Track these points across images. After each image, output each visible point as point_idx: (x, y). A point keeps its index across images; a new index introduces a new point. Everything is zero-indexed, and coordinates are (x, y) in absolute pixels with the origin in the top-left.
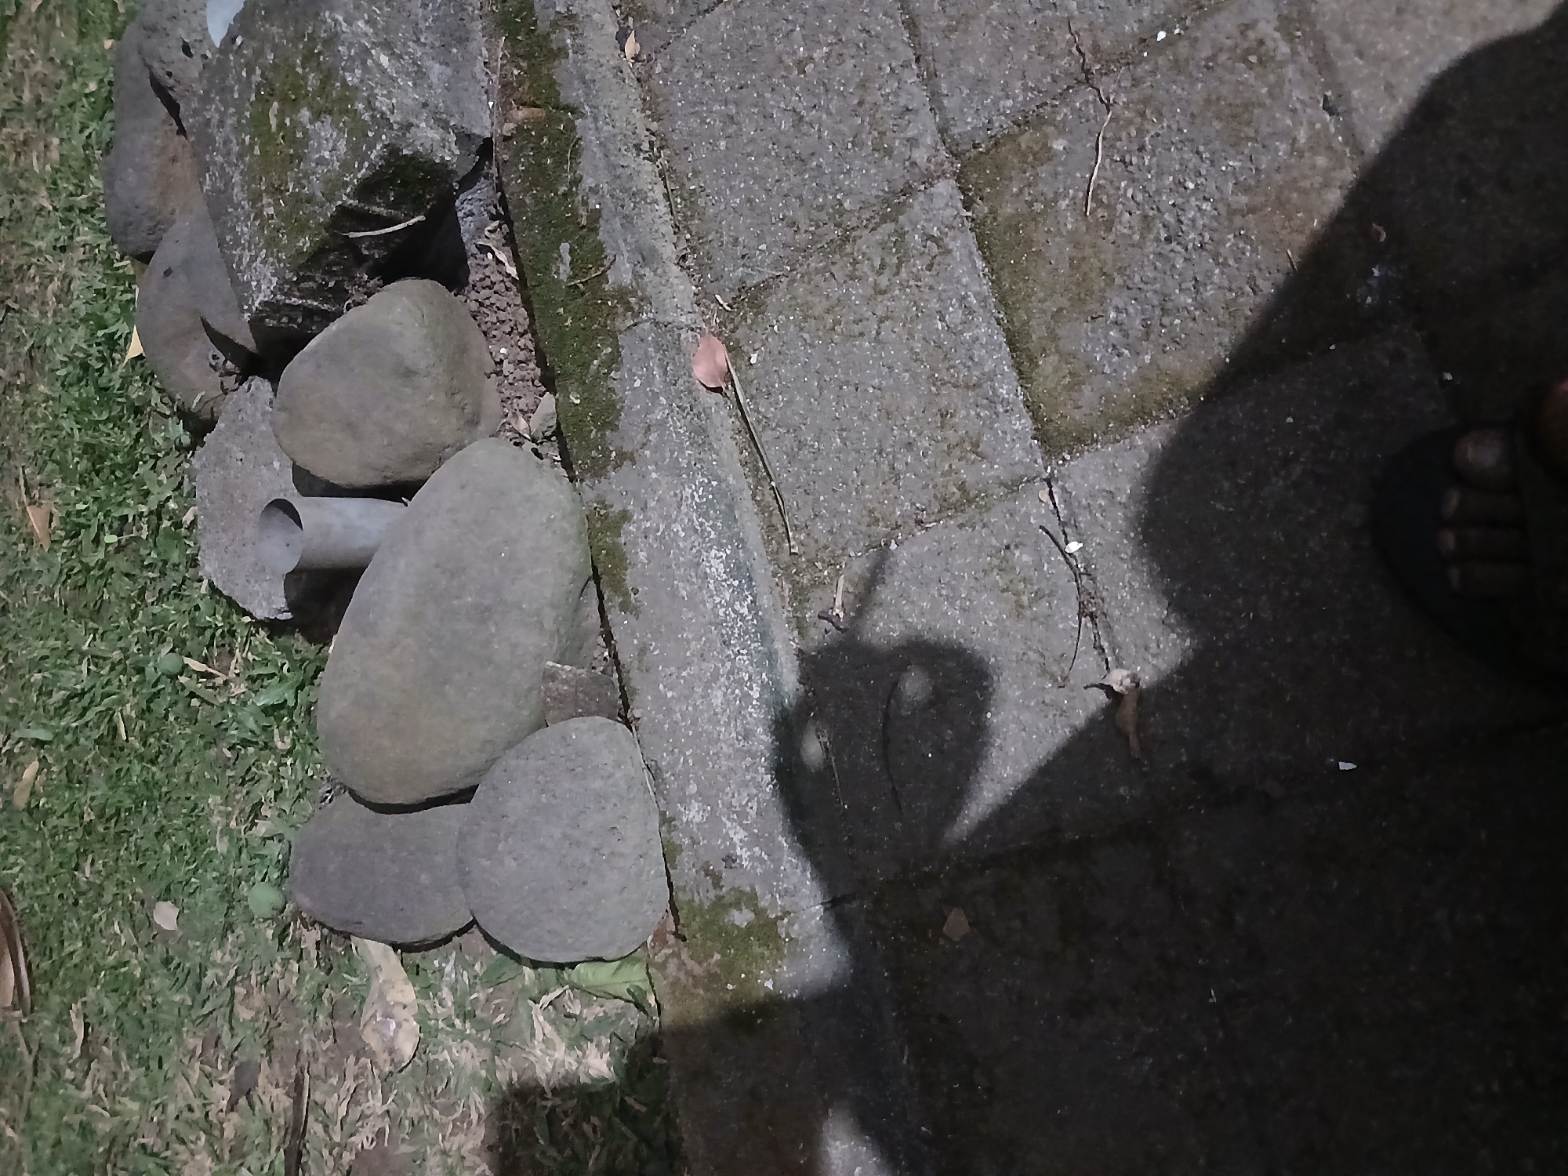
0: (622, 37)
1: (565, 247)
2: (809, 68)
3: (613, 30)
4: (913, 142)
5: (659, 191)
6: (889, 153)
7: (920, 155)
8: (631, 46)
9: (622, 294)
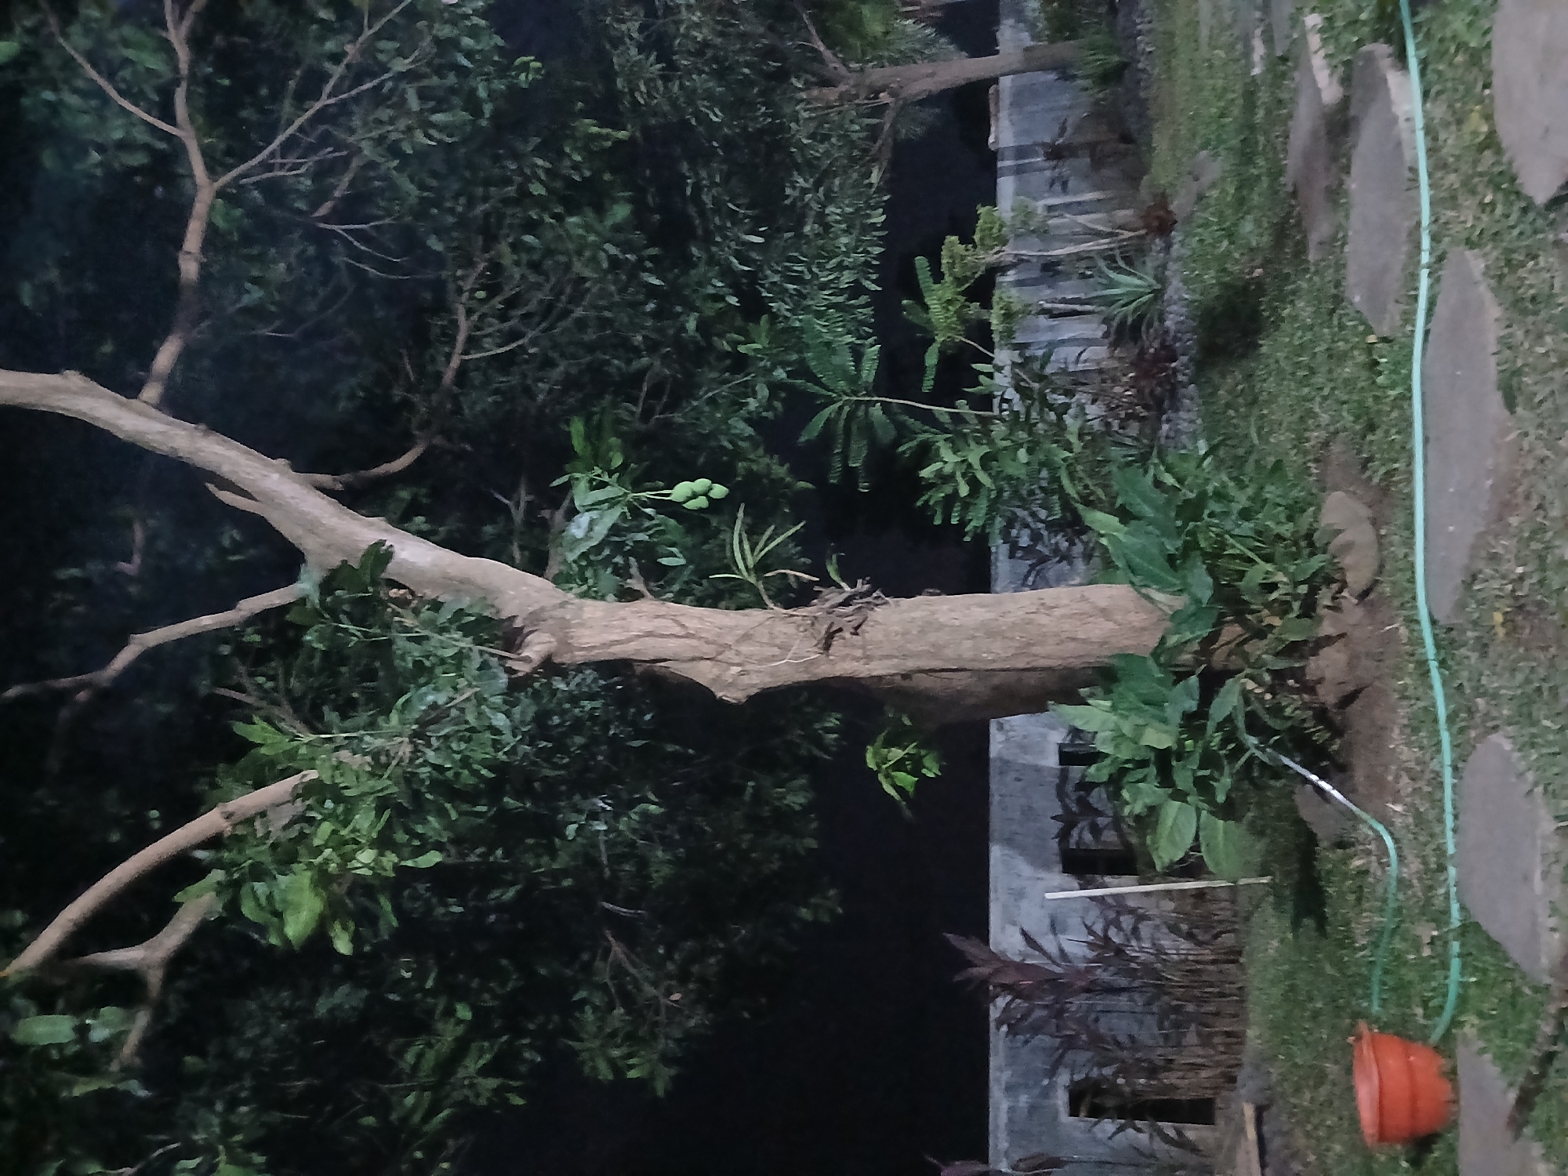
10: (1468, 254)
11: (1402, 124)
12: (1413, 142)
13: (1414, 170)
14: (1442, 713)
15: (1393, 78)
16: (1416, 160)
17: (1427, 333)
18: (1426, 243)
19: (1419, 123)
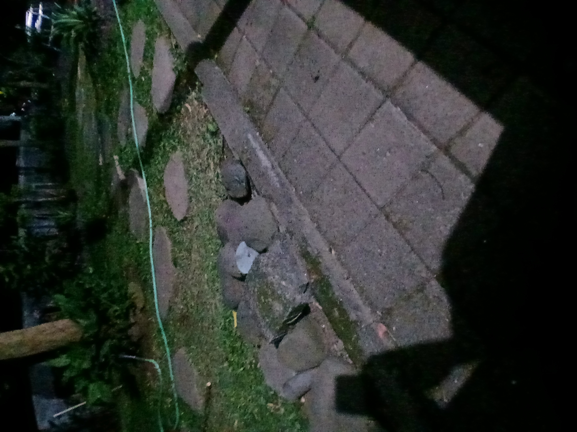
0: (330, 250)
1: (335, 309)
2: (383, 255)
3: (328, 249)
4: (420, 272)
5: (352, 287)
6: (413, 274)
7: (424, 275)
8: (333, 252)
9: (355, 322)
10: (162, 227)
11: (142, 192)
12: (146, 197)
13: (146, 203)
14: (166, 342)
15: (139, 179)
16: (146, 201)
17: (153, 244)
18: (151, 221)
19: (147, 192)
